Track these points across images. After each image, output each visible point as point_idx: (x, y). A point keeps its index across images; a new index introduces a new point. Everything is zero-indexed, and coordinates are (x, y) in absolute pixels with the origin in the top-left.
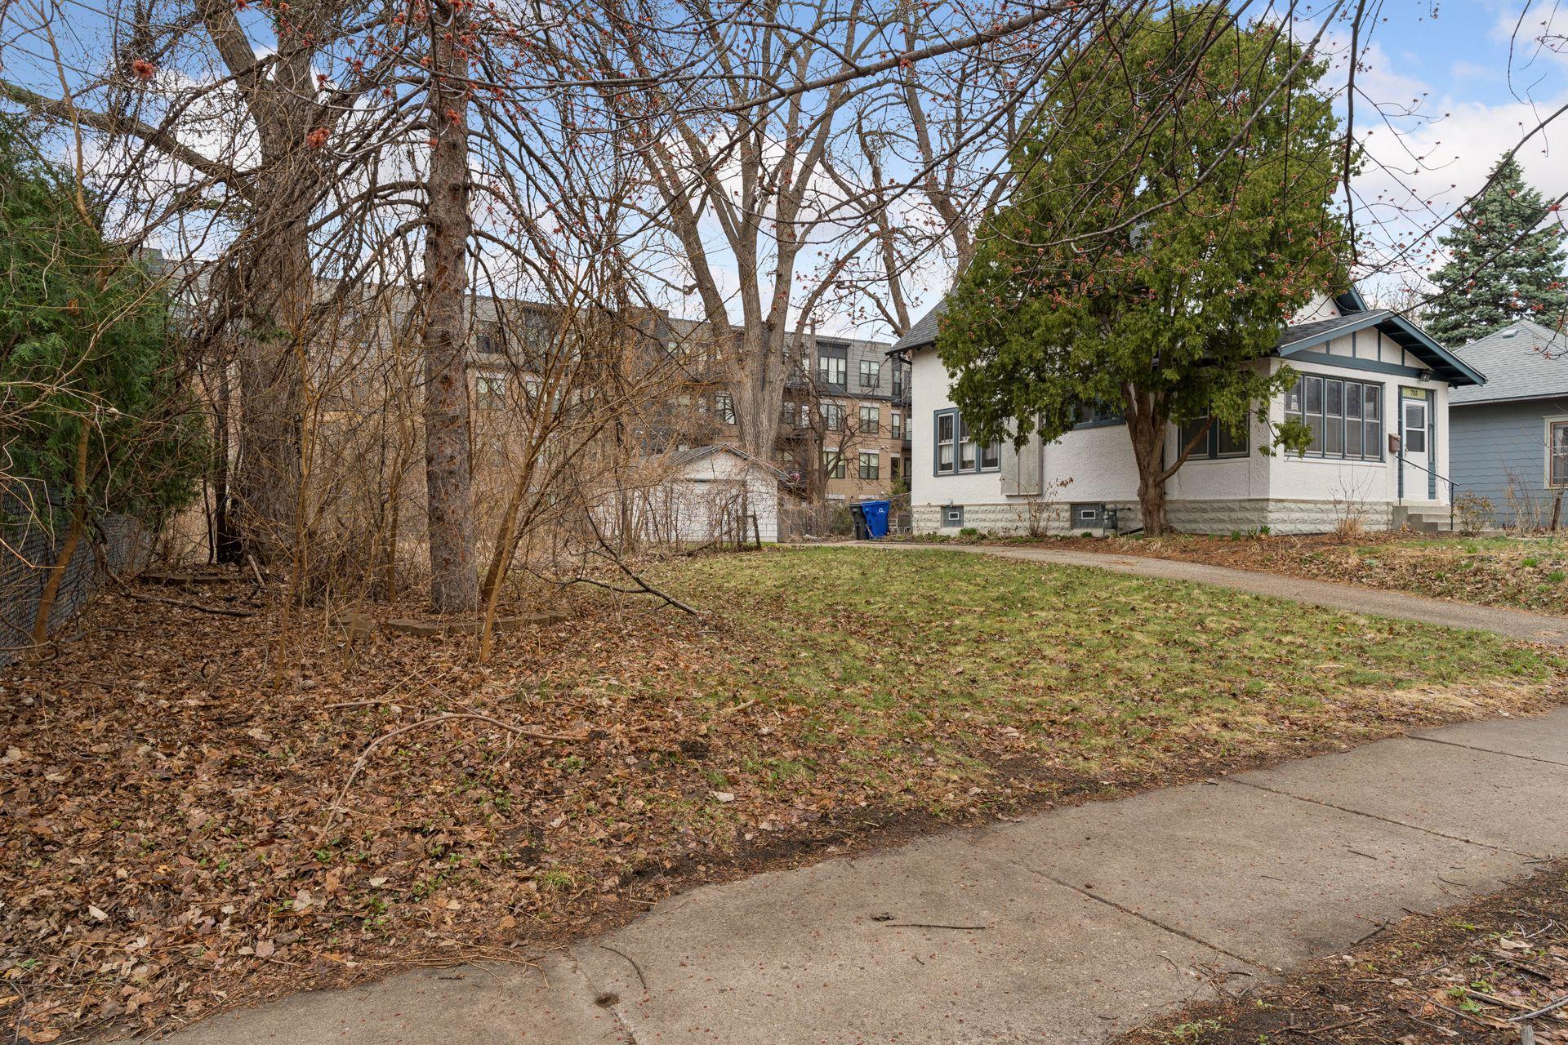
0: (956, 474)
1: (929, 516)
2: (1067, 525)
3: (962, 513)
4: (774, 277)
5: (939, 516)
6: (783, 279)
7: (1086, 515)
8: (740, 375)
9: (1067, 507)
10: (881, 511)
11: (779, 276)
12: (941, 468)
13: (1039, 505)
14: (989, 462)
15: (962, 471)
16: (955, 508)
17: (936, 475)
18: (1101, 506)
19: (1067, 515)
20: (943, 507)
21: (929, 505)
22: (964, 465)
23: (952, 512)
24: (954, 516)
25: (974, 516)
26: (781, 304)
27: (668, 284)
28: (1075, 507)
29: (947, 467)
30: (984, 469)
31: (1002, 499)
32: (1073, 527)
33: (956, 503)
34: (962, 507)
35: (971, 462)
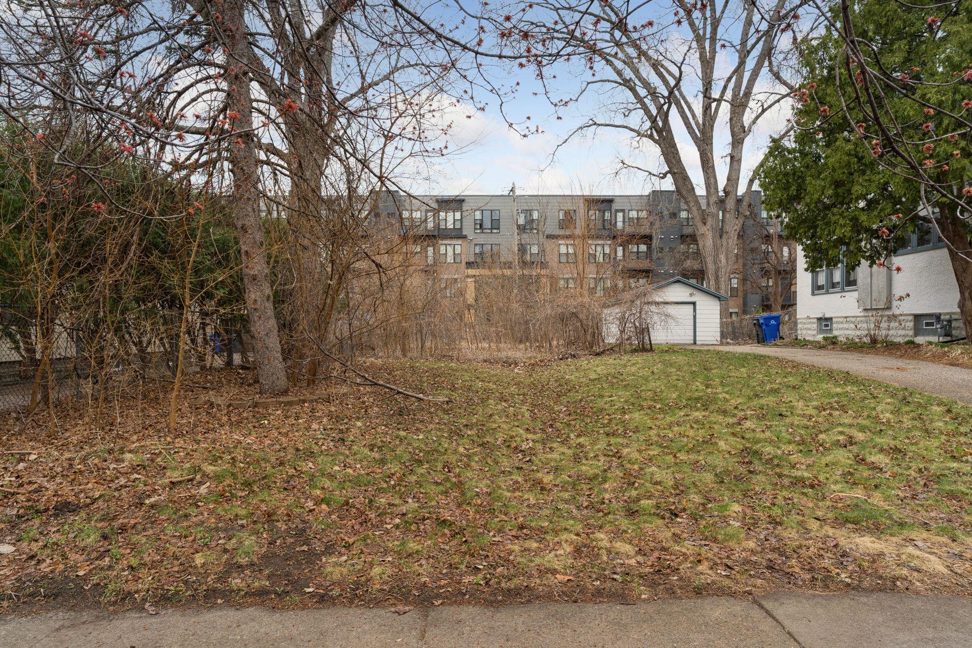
0: (827, 293)
1: (809, 326)
2: (911, 333)
3: (832, 324)
4: (728, 159)
5: (815, 326)
6: (735, 160)
7: (928, 324)
8: (702, 229)
9: (911, 318)
10: (773, 322)
11: (732, 157)
12: (817, 289)
13: (889, 317)
14: (850, 282)
15: (831, 290)
16: (827, 319)
17: (813, 294)
18: (938, 317)
19: (911, 324)
20: (819, 319)
21: (808, 317)
22: (834, 285)
23: (825, 322)
24: (826, 326)
25: (841, 326)
26: (734, 177)
27: (650, 173)
28: (917, 317)
29: (820, 288)
30: (846, 288)
31: (858, 312)
32: (916, 335)
33: (827, 316)
34: (831, 319)
35: (838, 283)
